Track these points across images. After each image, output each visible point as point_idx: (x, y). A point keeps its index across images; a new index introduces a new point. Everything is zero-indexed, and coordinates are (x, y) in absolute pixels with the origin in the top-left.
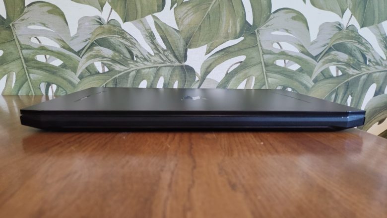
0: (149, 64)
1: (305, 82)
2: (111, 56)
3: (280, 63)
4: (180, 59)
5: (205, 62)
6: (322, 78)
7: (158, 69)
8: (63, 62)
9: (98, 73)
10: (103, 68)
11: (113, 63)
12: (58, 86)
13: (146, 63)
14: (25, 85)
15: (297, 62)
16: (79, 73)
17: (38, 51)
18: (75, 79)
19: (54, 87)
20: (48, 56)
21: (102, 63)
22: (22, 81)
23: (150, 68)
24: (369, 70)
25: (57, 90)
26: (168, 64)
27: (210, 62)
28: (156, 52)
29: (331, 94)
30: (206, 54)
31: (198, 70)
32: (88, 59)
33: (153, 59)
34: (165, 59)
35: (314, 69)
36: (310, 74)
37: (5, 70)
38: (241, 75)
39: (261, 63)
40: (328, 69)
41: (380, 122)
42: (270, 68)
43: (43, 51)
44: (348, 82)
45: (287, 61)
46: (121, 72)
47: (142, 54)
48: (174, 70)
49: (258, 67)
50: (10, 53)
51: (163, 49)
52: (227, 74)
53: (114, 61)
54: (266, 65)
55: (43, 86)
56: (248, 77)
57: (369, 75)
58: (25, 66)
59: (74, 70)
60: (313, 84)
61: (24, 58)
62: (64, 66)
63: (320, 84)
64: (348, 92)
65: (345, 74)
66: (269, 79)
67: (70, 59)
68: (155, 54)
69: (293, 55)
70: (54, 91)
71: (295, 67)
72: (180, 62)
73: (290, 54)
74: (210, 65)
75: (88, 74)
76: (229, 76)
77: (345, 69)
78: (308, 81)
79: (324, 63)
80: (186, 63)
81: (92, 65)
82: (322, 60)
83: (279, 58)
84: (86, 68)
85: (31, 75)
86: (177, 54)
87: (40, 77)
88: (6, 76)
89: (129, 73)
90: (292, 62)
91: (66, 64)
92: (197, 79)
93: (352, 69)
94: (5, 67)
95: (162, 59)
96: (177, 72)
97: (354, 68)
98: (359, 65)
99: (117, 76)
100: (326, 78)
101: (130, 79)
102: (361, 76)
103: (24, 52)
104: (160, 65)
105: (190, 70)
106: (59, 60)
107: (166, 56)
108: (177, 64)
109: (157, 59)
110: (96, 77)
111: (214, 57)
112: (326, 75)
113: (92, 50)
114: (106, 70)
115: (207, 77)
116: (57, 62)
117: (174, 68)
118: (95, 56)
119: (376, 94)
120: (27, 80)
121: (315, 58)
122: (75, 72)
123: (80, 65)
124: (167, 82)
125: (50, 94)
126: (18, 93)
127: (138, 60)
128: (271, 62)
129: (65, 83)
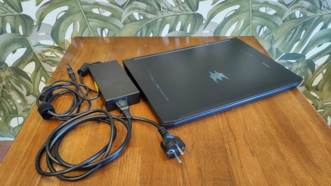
0: (171, 13)
1: (277, 22)
2: (145, 9)
3: (263, 10)
4: (193, 9)
5: (211, 10)
6: (289, 19)
7: (178, 16)
8: (111, 13)
9: (136, 20)
10: (140, 17)
11: (146, 12)
12: (109, 30)
13: (169, 12)
14: (87, 30)
15: (274, 9)
16: (123, 21)
17: (93, 6)
18: (121, 25)
19: (107, 30)
20: (100, 9)
21: (139, 13)
22: (84, 26)
23: (172, 16)
24: (321, 13)
25: (108, 33)
26: (185, 13)
27: (214, 10)
28: (177, 4)
29: (293, 29)
30: (212, 5)
31: (205, 16)
32: (129, 11)
33: (174, 9)
34: (182, 9)
35: (285, 12)
36: (281, 16)
37: (71, 20)
38: (234, 18)
39: (249, 10)
40: (294, 13)
41: (319, 46)
42: (254, 14)
43: (97, 6)
44: (305, 21)
45: (268, 8)
46: (152, 19)
47: (167, 6)
48: (188, 17)
49: (247, 13)
50: (74, 7)
51: (182, 2)
52: (225, 18)
53: (146, 11)
54: (253, 11)
55: (99, 30)
56: (239, 20)
57: (321, 16)
58: (85, 17)
59: (120, 18)
60: (282, 23)
61: (84, 11)
62: (112, 16)
63: (287, 23)
64: (304, 28)
65: (305, 16)
66: (253, 21)
67: (117, 11)
68: (176, 6)
69: (273, 4)
70: (107, 33)
71: (272, 12)
72: (193, 11)
73: (271, 3)
74: (214, 13)
75: (129, 21)
76: (226, 20)
77: (306, 13)
78: (279, 21)
79: (293, 9)
80: (197, 12)
81: (132, 15)
82: (292, 7)
83: (262, 6)
84: (128, 17)
85: (90, 23)
86: (191, 5)
87: (96, 24)
88: (72, 24)
89: (157, 19)
90: (271, 9)
91: (114, 15)
92: (204, 22)
93: (310, 13)
94: (71, 17)
95: (181, 9)
96: (191, 17)
97: (312, 12)
98: (316, 9)
99: (149, 22)
100: (292, 19)
101: (158, 24)
102: (315, 17)
103: (84, 7)
104: (179, 14)
105: (200, 16)
106: (108, 12)
107: (184, 7)
108: (191, 12)
109: (177, 9)
110: (135, 23)
111: (217, 7)
112: (292, 17)
113: (132, 4)
114: (142, 18)
115: (211, 21)
116: (107, 14)
117: (189, 15)
118: (134, 9)
119: (322, 29)
120: (87, 26)
121: (288, 6)
122: (121, 21)
123: (124, 15)
124: (183, 25)
125: (104, 35)
126: (82, 35)
127: (164, 11)
128: (256, 9)
129: (114, 27)
